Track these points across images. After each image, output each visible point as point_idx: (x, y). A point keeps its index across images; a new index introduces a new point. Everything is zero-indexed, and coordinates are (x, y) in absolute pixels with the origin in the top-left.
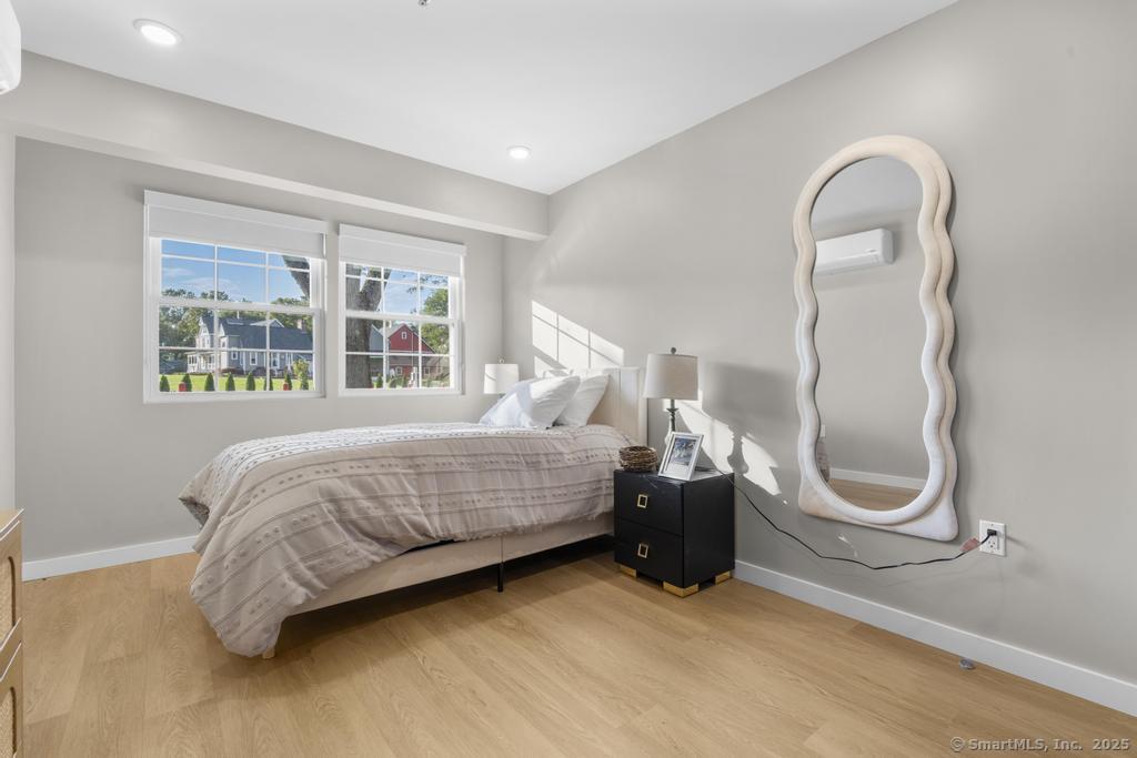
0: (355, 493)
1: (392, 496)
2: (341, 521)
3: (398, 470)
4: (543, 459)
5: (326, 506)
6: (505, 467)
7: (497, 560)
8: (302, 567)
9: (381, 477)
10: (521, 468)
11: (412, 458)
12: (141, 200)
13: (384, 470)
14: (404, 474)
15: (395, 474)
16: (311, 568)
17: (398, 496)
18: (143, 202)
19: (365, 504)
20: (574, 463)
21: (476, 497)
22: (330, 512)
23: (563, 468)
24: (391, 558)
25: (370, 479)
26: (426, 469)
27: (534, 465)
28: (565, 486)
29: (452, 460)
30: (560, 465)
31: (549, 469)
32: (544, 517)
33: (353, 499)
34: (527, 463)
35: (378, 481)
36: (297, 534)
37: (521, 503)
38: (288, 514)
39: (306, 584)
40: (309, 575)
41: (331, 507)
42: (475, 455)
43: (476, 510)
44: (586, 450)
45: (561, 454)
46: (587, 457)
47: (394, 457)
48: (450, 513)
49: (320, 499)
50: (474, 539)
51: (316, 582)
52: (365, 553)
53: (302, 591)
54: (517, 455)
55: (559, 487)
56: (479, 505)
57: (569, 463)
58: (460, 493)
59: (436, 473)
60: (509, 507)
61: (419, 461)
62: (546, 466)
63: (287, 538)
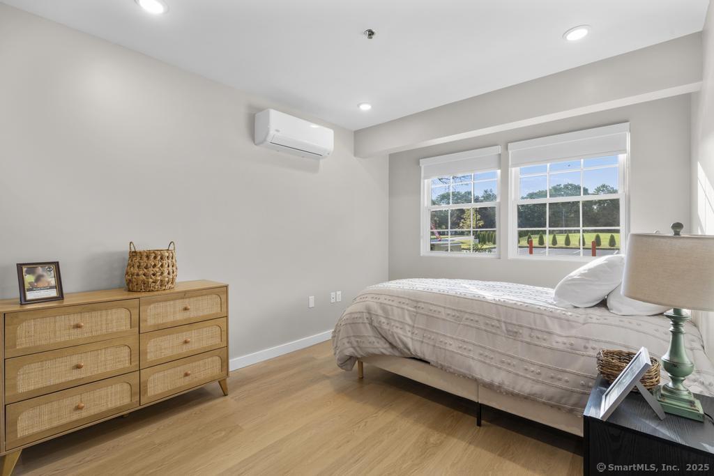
0: (380, 312)
1: (395, 321)
2: (371, 324)
3: (406, 307)
4: (525, 332)
5: (365, 315)
6: (483, 328)
7: (473, 398)
8: (353, 339)
9: (394, 308)
10: (499, 333)
11: (417, 302)
12: (419, 163)
13: (399, 305)
14: (408, 310)
15: (402, 308)
16: (357, 342)
17: (399, 321)
18: (419, 164)
19: (383, 320)
20: (561, 347)
21: (449, 341)
22: (367, 318)
23: (544, 347)
24: (394, 356)
25: (389, 307)
26: (422, 311)
27: (513, 334)
28: (542, 366)
29: (442, 310)
30: (545, 345)
31: (528, 343)
32: (506, 383)
33: (377, 315)
34: (508, 331)
35: (392, 310)
36: (353, 323)
37: (488, 361)
38: (353, 313)
39: (354, 348)
40: (355, 344)
41: (368, 315)
42: (461, 311)
43: (445, 349)
44: (588, 340)
45: (550, 333)
46: (586, 348)
47: (409, 299)
48: (428, 344)
49: (365, 311)
50: (443, 369)
51: (358, 349)
52: (378, 345)
53: (352, 350)
54: (498, 321)
55: (533, 364)
56: (448, 347)
57: (555, 345)
58: (438, 334)
59: (427, 315)
60: (473, 358)
61: (419, 305)
62: (528, 340)
63: (350, 324)
